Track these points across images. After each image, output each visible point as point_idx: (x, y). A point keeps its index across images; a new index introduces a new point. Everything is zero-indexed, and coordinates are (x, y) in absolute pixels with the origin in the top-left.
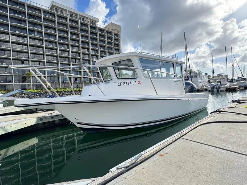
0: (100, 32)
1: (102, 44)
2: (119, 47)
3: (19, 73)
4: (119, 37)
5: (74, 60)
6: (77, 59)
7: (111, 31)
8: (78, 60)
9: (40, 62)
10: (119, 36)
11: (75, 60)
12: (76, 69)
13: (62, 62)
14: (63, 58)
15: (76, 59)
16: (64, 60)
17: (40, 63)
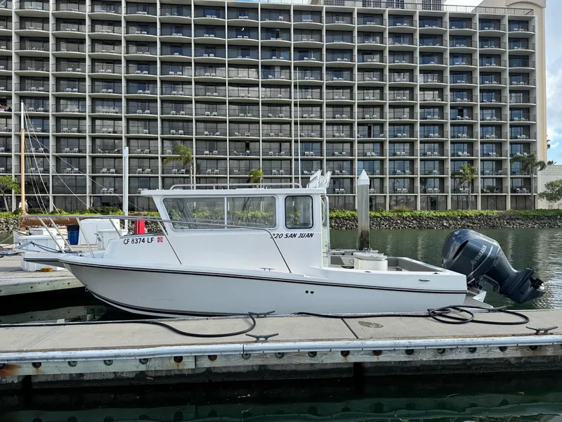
0: (454, 29)
1: (461, 64)
2: (530, 63)
3: (239, 170)
4: (530, 28)
5: (366, 128)
6: (376, 124)
7: (499, 13)
8: (377, 128)
9: (281, 142)
10: (531, 24)
11: (370, 128)
12: (369, 154)
13: (334, 136)
14: (335, 128)
15: (369, 126)
16: (338, 131)
17: (282, 144)
